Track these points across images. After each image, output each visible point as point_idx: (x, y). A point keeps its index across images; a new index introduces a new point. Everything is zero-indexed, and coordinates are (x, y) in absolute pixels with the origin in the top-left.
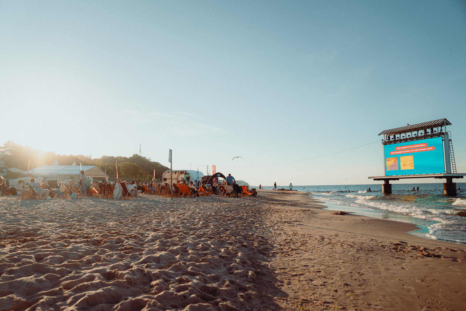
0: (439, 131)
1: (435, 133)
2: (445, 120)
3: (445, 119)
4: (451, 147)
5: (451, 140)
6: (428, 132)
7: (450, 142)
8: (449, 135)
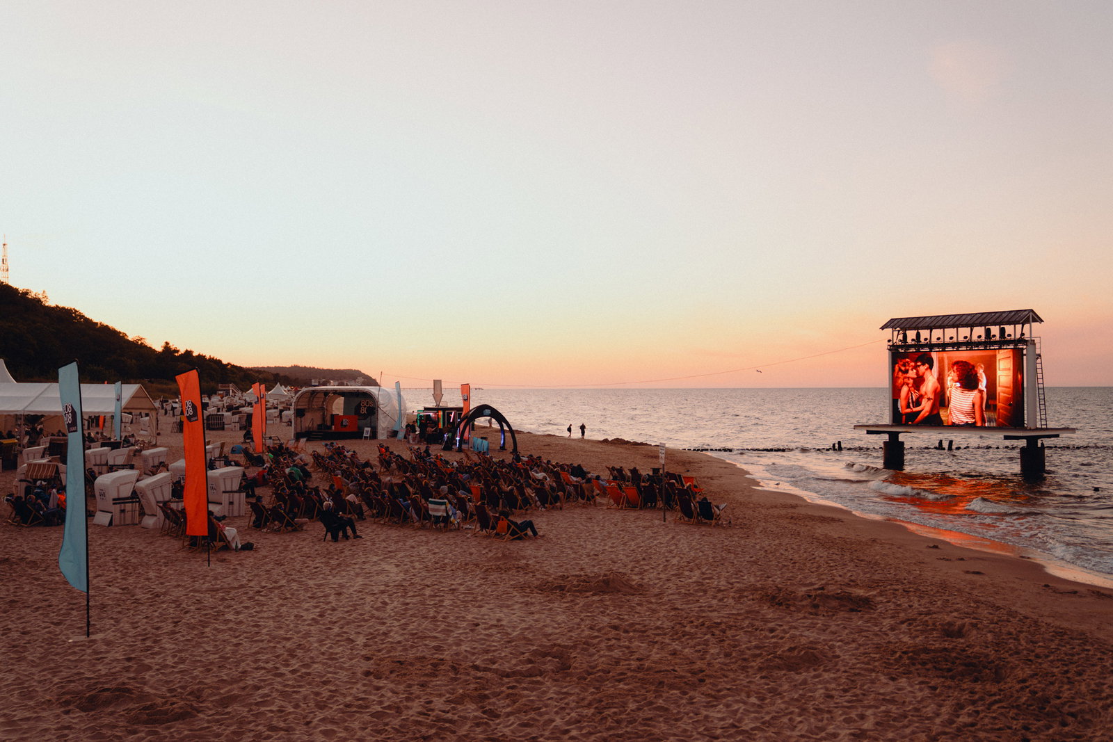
0: (1018, 336)
1: (1009, 338)
2: (1031, 314)
3: (1032, 311)
4: (1039, 371)
5: (1040, 355)
6: (994, 336)
7: (1039, 361)
8: (1037, 345)
